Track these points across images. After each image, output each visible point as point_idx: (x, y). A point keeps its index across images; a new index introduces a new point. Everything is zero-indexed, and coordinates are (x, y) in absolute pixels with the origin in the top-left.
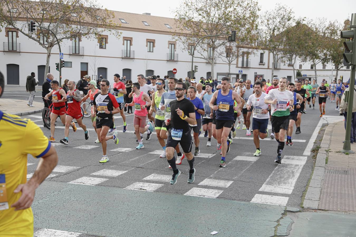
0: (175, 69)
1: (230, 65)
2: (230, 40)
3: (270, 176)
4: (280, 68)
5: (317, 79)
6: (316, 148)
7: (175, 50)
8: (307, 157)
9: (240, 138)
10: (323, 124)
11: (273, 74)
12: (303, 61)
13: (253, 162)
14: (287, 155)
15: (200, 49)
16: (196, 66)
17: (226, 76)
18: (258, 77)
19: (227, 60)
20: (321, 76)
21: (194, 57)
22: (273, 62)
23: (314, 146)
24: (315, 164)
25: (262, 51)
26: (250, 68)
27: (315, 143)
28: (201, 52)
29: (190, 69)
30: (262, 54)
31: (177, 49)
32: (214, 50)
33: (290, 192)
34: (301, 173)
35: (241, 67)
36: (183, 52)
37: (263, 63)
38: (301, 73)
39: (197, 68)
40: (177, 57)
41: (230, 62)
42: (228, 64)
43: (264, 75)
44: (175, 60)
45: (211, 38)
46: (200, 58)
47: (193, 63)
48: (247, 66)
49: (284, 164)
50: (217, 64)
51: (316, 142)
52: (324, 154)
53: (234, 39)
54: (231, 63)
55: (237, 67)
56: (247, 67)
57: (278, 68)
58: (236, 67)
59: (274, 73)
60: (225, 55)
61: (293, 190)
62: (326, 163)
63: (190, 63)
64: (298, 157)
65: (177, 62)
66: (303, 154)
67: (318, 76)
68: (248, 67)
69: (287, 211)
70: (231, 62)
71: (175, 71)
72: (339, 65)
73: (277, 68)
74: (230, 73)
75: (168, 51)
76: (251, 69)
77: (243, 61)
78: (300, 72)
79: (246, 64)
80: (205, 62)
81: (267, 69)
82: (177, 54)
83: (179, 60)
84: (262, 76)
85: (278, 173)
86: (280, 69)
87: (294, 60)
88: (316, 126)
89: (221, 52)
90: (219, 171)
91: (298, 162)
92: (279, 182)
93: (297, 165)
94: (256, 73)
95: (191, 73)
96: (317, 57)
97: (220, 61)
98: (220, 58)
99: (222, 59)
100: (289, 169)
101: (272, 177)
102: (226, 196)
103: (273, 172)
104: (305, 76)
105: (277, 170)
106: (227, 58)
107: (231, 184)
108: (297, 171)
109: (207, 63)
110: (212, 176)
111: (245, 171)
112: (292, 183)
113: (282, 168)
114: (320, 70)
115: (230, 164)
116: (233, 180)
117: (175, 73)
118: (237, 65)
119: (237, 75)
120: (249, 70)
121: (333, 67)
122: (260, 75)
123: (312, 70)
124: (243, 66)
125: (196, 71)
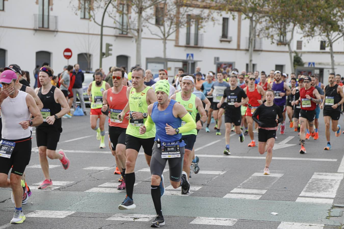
0: (68, 50)
1: (167, 41)
3: (305, 187)
4: (261, 49)
5: (335, 70)
7: (50, 7)
8: (343, 174)
11: (251, 61)
12: (308, 36)
13: (278, 178)
14: (317, 172)
15: (113, 11)
16: (108, 45)
18: (224, 66)
19: (160, 32)
20: (341, 64)
25: (225, 14)
26: (203, 48)
28: (115, 17)
30: (225, 20)
31: (54, 7)
32: (141, 13)
33: (334, 196)
34: (340, 186)
35: (186, 47)
36: (76, 14)
37: (228, 38)
38: (300, 59)
39: (110, 47)
40: (56, 23)
41: (166, 35)
42: (162, 39)
43: (234, 63)
44: (52, 28)
47: (104, 37)
48: (197, 44)
49: (318, 179)
54: (169, 38)
55: (177, 46)
56: (197, 47)
57: (257, 48)
59: (253, 58)
61: (336, 195)
64: (332, 174)
65: (56, 33)
68: (199, 45)
69: (335, 206)
70: (168, 35)
71: (69, 54)
73: (255, 48)
74: (167, 57)
75: (37, 10)
76: (204, 50)
77: (188, 34)
78: (299, 55)
79: (195, 39)
80: (113, 34)
81: (236, 50)
82: (56, 17)
83: (59, 30)
84: (230, 65)
85: (314, 185)
86: (262, 51)
87: (291, 32)
89: (148, 16)
90: (244, 183)
91: (333, 178)
92: (318, 191)
93: (333, 180)
94: (216, 59)
95: (88, 56)
96: (334, 27)
97: (145, 33)
98: (146, 28)
99: (149, 30)
100: (325, 183)
101: (308, 187)
102: (268, 199)
103: (308, 184)
104: (311, 65)
105: (311, 183)
106: (160, 28)
107: (266, 192)
108: (335, 184)
109: (117, 36)
110: (239, 187)
111: (274, 183)
112: (332, 191)
113: (317, 182)
114: (339, 53)
115: (251, 179)
116: (266, 189)
117: (68, 58)
118: (178, 42)
119: (184, 63)
120: (201, 51)
122: (228, 63)
123: (324, 53)
124: (189, 44)
125: (109, 54)
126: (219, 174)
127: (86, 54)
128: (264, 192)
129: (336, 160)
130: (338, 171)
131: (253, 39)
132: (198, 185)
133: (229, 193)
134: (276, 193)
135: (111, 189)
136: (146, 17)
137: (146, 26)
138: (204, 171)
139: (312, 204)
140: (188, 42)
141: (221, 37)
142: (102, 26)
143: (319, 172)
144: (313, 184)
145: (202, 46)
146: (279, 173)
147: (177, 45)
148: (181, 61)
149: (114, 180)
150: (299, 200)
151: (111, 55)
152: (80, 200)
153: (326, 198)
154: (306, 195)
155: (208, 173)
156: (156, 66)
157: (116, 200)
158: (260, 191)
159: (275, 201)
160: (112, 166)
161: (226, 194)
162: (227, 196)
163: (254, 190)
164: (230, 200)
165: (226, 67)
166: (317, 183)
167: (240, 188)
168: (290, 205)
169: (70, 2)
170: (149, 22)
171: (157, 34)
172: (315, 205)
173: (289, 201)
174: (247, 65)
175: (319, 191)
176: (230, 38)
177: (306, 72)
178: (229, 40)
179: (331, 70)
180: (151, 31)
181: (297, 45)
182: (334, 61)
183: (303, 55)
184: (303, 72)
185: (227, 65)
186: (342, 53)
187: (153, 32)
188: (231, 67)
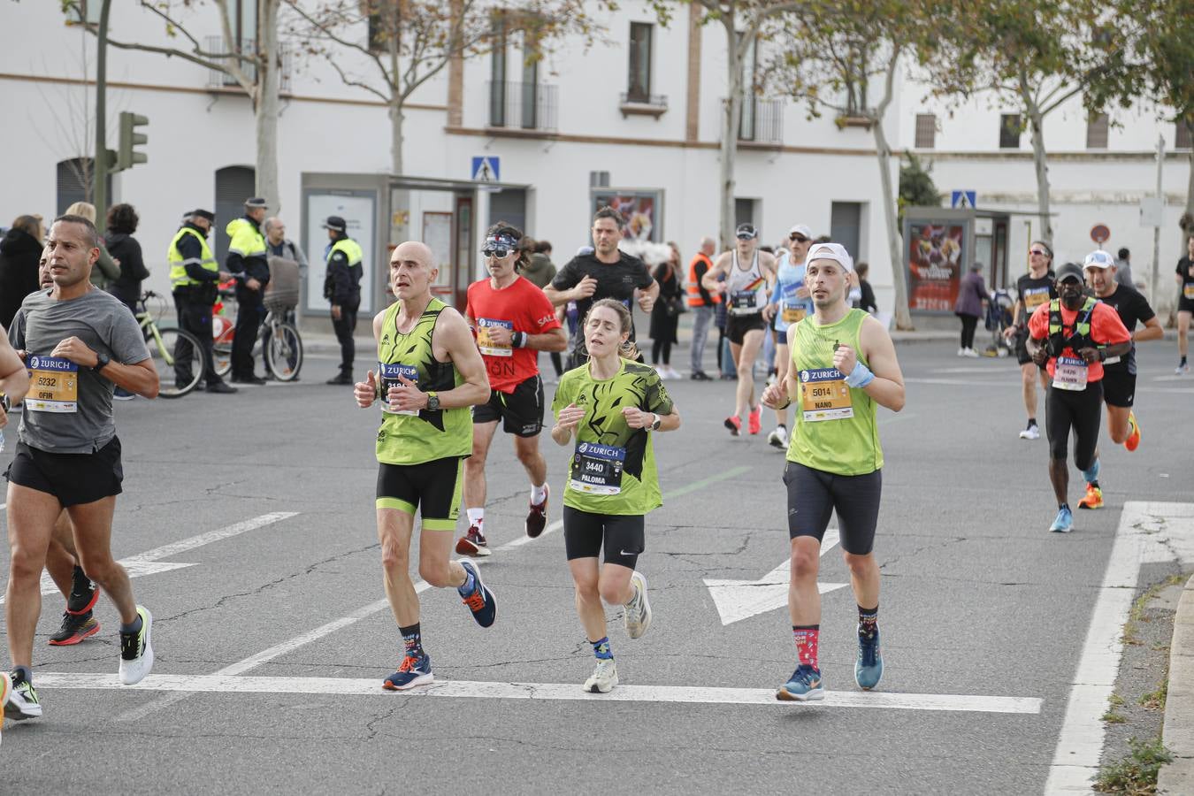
1: (405, 112)
4: (777, 143)
5: (1053, 221)
6: (1135, 762)
9: (539, 695)
10: (1145, 569)
11: (728, 185)
17: (379, 195)
18: (622, 205)
19: (381, 75)
20: (1077, 198)
21: (110, 49)
22: (726, 94)
23: (1108, 743)
26: (555, 137)
27: (1111, 720)
29: (81, 139)
35: (488, 133)
37: (653, 100)
38: (928, 180)
39: (137, 130)
41: (402, 87)
42: (389, 103)
43: (662, 192)
46: (163, 56)
47: (109, 92)
48: (534, 126)
50: (293, 104)
51: (1121, 712)
54: (408, 101)
55: (455, 130)
56: (531, 134)
57: (762, 140)
58: (449, 131)
59: (738, 176)
60: (359, 31)
63: (79, 89)
67: (1059, 198)
68: (540, 130)
70: (410, 89)
73: (753, 138)
74: (407, 172)
76: (560, 147)
77: (498, 86)
78: (924, 167)
79: (524, 105)
80: (201, 86)
81: (683, 145)
84: (647, 202)
86: (779, 149)
87: (884, 76)
88: (1096, 586)
89: (327, 11)
94: (598, 179)
95: (85, 169)
96: (1045, 55)
97: (318, 81)
98: (321, 57)
99: (334, 64)
104: (963, 201)
106: (377, 58)
109: (214, 94)
114: (1069, 158)
118: (457, 115)
119: (461, 195)
120: (546, 151)
121: (1161, 137)
122: (637, 193)
123: (1012, 159)
124: (502, 124)
125: (136, 157)
127: (76, 161)
136: (319, 17)
137: (323, 50)
140: (498, 121)
141: (625, 98)
145: (552, 131)
147: (455, 126)
151: (143, 159)
156: (340, 208)
165: (630, 211)
170: (333, 38)
171: (365, 83)
176: (659, 101)
177: (944, 229)
178: (657, 108)
179: (1036, 222)
180: (344, 70)
181: (918, 132)
182: (1048, 185)
183: (936, 166)
184: (930, 228)
185: (632, 202)
186: (1078, 158)
187: (350, 73)
188: (648, 212)
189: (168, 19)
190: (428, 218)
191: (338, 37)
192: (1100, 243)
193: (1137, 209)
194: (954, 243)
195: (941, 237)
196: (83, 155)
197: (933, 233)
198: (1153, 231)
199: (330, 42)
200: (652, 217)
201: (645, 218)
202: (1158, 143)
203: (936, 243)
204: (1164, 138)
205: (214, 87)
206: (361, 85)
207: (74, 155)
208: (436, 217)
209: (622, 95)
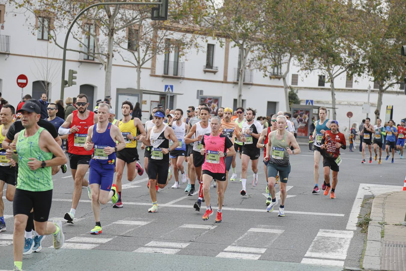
0: (22, 77)
1: (141, 70)
2: (155, 15)
3: (311, 246)
4: (251, 83)
5: (336, 110)
6: (364, 221)
7: (1, 25)
8: (353, 231)
11: (240, 96)
12: (306, 69)
13: (278, 234)
14: (323, 229)
16: (72, 72)
18: (208, 101)
19: (134, 58)
21: (67, 51)
23: (358, 221)
24: (367, 238)
25: (211, 40)
26: (183, 78)
27: (359, 217)
28: (81, 38)
30: (211, 47)
31: (6, 25)
32: (112, 35)
33: (344, 258)
34: (350, 245)
35: (163, 77)
36: (33, 34)
38: (296, 95)
39: (74, 75)
40: (8, 44)
41: (141, 62)
42: (136, 67)
43: (221, 97)
45: (106, 7)
46: (78, 53)
47: (67, 63)
48: (177, 75)
49: (324, 237)
52: (377, 227)
53: (163, 15)
54: (142, 66)
55: (153, 75)
56: (176, 77)
57: (247, 81)
58: (151, 75)
59: (242, 94)
61: (347, 257)
62: (382, 237)
64: (340, 231)
65: (7, 56)
66: (345, 228)
68: (179, 76)
69: (346, 269)
70: (143, 63)
71: (24, 81)
72: (385, 80)
74: (141, 89)
76: (185, 81)
77: (167, 62)
78: (295, 91)
79: (174, 68)
80: (77, 60)
81: (222, 82)
82: (8, 37)
83: (11, 52)
84: (216, 100)
86: (252, 84)
87: (287, 64)
88: (355, 198)
89: (120, 39)
90: (239, 240)
91: (341, 236)
92: (325, 251)
93: (342, 238)
94: (200, 92)
95: (46, 84)
96: (336, 60)
97: (116, 60)
98: (117, 53)
99: (120, 55)
100: (333, 241)
101: (313, 247)
102: (268, 259)
103: (313, 243)
104: (309, 103)
105: (317, 241)
106: (134, 53)
107: (266, 251)
108: (344, 243)
109: (81, 62)
110: (234, 244)
111: (274, 241)
112: (342, 252)
113: (323, 240)
114: (340, 90)
115: (247, 235)
116: (265, 248)
117: (22, 86)
118: (154, 71)
119: (162, 96)
120: (181, 83)
121: (369, 85)
122: (214, 97)
123: (323, 90)
124: (167, 74)
125: (73, 83)
126: (209, 228)
127: (43, 82)
128: (263, 251)
129: (343, 215)
130: (347, 228)
131: (243, 70)
132: (185, 242)
133: (223, 251)
134: (278, 253)
135: (81, 244)
136: (117, 41)
137: (117, 50)
138: (191, 225)
139: (320, 266)
140: (166, 73)
141: (205, 67)
142: (65, 49)
143: (325, 229)
144: (319, 243)
146: (279, 229)
147: (153, 74)
148: (159, 93)
149: (84, 234)
150: (304, 261)
151: (75, 83)
152: (45, 258)
153: (336, 260)
154: (313, 256)
155: (196, 227)
156: (128, 99)
157: (88, 258)
158: (259, 250)
159: (277, 262)
160: (81, 217)
161: (219, 253)
162: (221, 255)
163: (251, 248)
164: (224, 259)
165: (211, 103)
166: (323, 242)
167: (235, 246)
168: (294, 267)
169: (27, 20)
170: (120, 47)
172: (323, 267)
173: (294, 262)
174: (235, 101)
175: (327, 252)
176: (215, 68)
177: (303, 111)
178: (215, 70)
179: (331, 110)
180: (123, 57)
181: (292, 80)
182: (335, 99)
183: (299, 91)
184: (299, 111)
185: (212, 100)
186: (344, 91)
187: (125, 58)
188: (217, 103)
189: (81, 42)
190: (152, 103)
191: (122, 47)
192: (350, 117)
193: (362, 108)
194: (307, 116)
195: (303, 114)
196: (46, 80)
197: (300, 113)
198: (366, 114)
199: (120, 48)
200: (218, 105)
201: (215, 105)
202: (368, 87)
203: (301, 116)
204: (370, 85)
205: (81, 60)
206: (128, 61)
207: (42, 80)
208: (154, 103)
209: (204, 66)
